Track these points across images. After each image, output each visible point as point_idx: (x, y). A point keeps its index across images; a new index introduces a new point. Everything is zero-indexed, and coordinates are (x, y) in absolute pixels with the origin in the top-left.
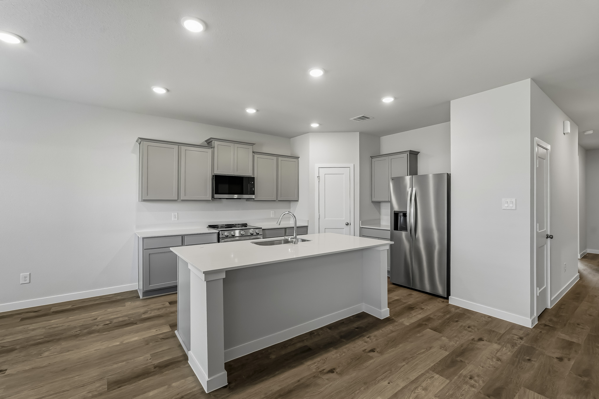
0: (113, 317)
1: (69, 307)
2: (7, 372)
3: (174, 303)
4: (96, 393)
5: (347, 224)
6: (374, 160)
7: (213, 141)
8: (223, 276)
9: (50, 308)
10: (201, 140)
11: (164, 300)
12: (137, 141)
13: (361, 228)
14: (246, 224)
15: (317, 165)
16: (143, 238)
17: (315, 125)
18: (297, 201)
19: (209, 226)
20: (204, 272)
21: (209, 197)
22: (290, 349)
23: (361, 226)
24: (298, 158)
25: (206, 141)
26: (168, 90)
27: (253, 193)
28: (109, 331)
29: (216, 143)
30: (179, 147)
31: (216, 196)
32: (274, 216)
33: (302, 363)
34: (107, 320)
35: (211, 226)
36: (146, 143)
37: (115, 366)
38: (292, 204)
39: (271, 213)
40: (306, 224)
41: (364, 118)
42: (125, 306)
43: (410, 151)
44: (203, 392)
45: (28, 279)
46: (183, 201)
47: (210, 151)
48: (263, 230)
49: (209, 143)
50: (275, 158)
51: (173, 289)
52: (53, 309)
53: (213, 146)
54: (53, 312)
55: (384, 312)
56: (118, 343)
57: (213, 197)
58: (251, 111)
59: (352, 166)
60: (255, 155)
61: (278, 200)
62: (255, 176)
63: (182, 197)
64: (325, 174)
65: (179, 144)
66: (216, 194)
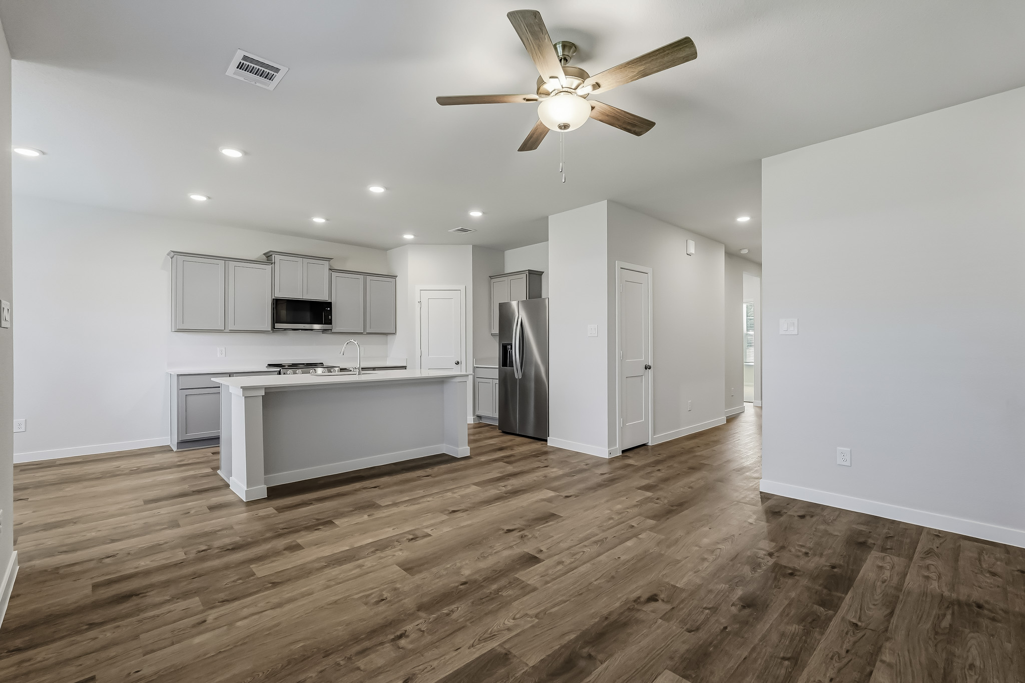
0: (140, 465)
1: (80, 460)
2: (29, 500)
3: (218, 453)
6: (493, 281)
7: (273, 256)
8: (263, 393)
9: (56, 462)
10: (258, 253)
11: (205, 452)
12: (168, 254)
13: (474, 368)
14: (322, 363)
15: (418, 288)
16: (178, 375)
17: (409, 237)
18: (394, 334)
19: (268, 364)
20: (241, 387)
21: (268, 327)
23: (475, 366)
24: (395, 277)
25: (264, 254)
26: (209, 198)
27: (329, 322)
29: (277, 258)
30: (226, 263)
31: (277, 325)
35: (270, 365)
36: (181, 258)
37: (149, 493)
38: (390, 337)
40: (403, 364)
41: (463, 230)
42: (154, 457)
43: (529, 270)
44: (242, 501)
45: (23, 426)
46: (233, 331)
47: (269, 268)
48: (341, 369)
49: (268, 257)
50: (361, 277)
51: (216, 440)
52: (58, 463)
53: (273, 261)
54: (60, 464)
55: (464, 450)
57: (273, 327)
58: (319, 220)
59: (462, 288)
60: (333, 273)
61: (365, 333)
62: (333, 301)
63: (230, 327)
64: (429, 299)
65: (226, 259)
66: (274, 323)
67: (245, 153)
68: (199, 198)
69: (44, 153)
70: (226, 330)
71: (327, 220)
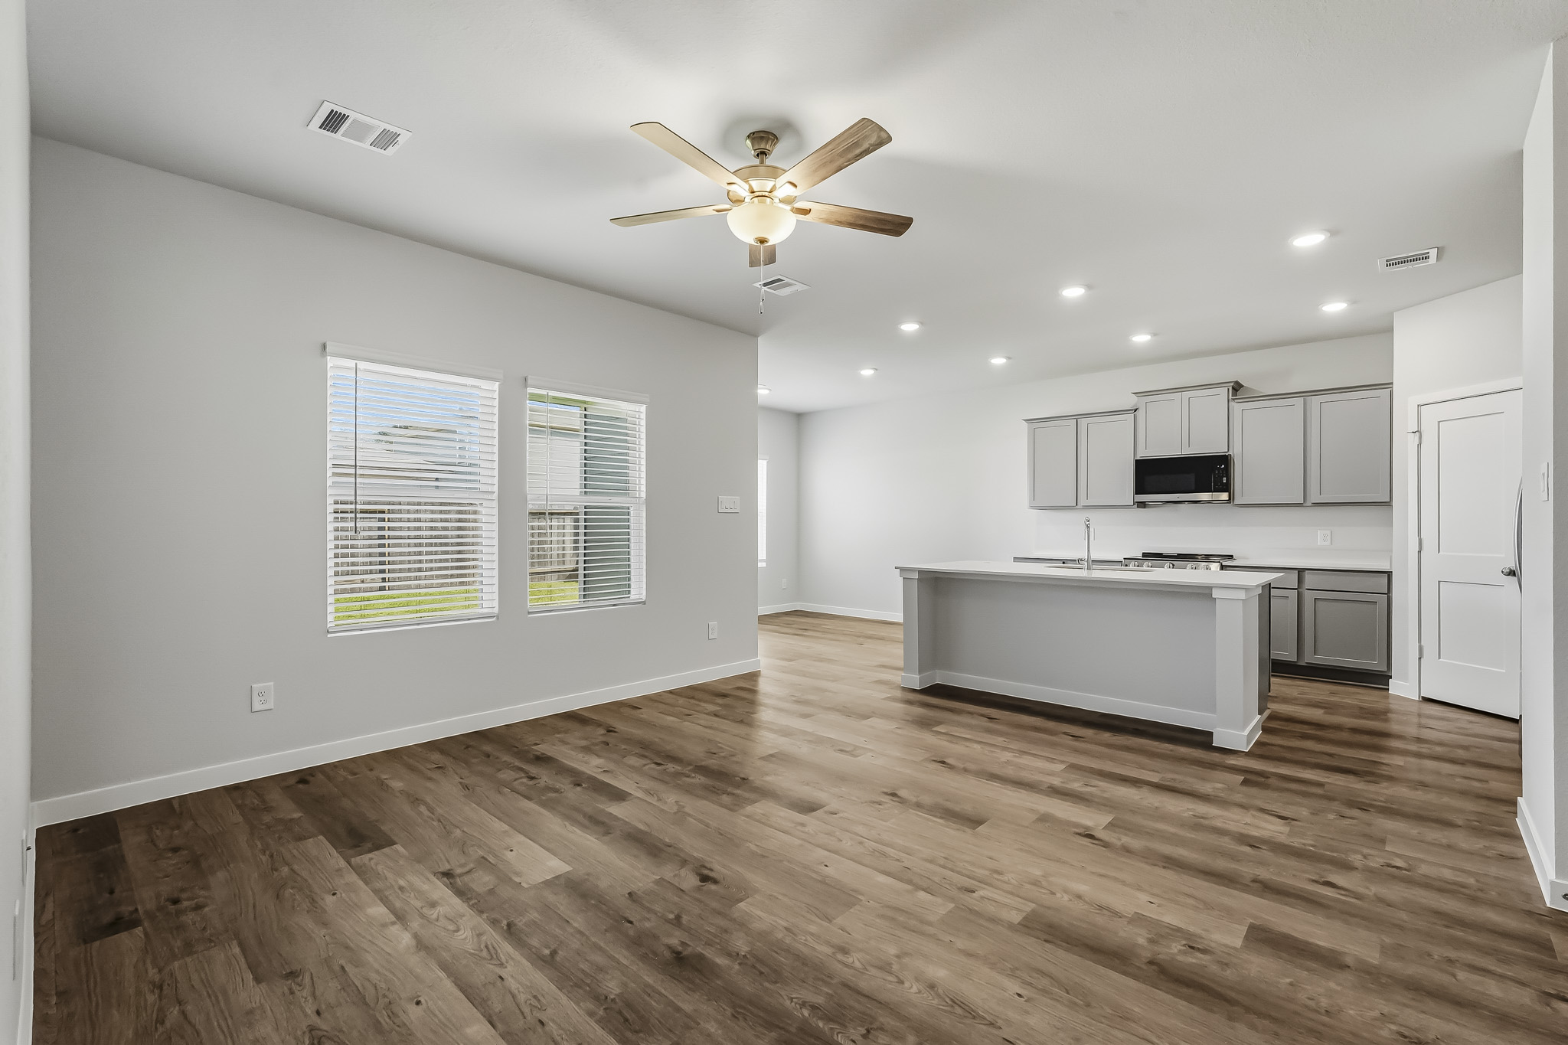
5: (1512, 573)
7: (1138, 399)
8: (916, 576)
15: (1414, 401)
17: (1335, 308)
18: (1389, 503)
21: (1130, 500)
24: (1387, 386)
27: (1226, 488)
29: (1142, 401)
30: (1078, 420)
31: (1141, 498)
32: (1327, 543)
36: (1032, 426)
39: (1320, 536)
40: (1385, 566)
46: (1086, 507)
47: (1131, 417)
50: (1299, 402)
53: (1138, 406)
57: (1134, 500)
58: (1141, 339)
60: (1236, 404)
61: (1309, 503)
62: (1235, 452)
63: (1083, 502)
64: (1439, 422)
65: (1077, 417)
66: (1136, 494)
67: (924, 323)
70: (1077, 507)
71: (1156, 334)
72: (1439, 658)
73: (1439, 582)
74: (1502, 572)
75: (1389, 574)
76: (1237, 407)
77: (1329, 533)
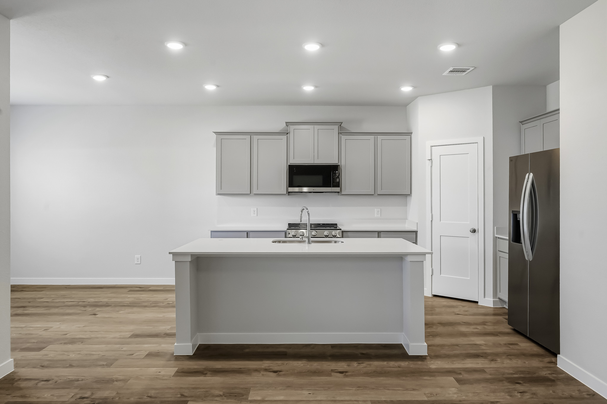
1: (162, 288)
2: (97, 316)
4: (122, 337)
5: (474, 231)
6: (524, 127)
7: (289, 126)
8: (189, 259)
13: (496, 239)
14: (336, 224)
15: (429, 143)
16: (211, 232)
17: (406, 89)
18: (410, 195)
19: (289, 224)
21: (284, 191)
22: (270, 350)
23: (496, 236)
24: (409, 134)
26: (218, 86)
27: (338, 185)
28: (165, 308)
30: (251, 137)
31: (291, 189)
32: (379, 216)
33: (262, 360)
34: (172, 301)
36: (220, 137)
39: (376, 212)
40: (414, 229)
45: (139, 260)
46: (255, 195)
47: (285, 138)
50: (372, 137)
52: (151, 288)
53: (289, 131)
54: (149, 290)
56: (162, 316)
57: (288, 191)
58: (308, 88)
59: (481, 140)
60: (342, 136)
61: (376, 194)
62: (343, 164)
63: (255, 191)
64: (440, 155)
65: (251, 134)
66: (289, 187)
67: (185, 44)
68: (210, 88)
69: (108, 77)
70: (251, 194)
71: (316, 87)
72: (441, 275)
73: (440, 236)
74: (471, 231)
75: (416, 232)
76: (343, 138)
77: (379, 210)
